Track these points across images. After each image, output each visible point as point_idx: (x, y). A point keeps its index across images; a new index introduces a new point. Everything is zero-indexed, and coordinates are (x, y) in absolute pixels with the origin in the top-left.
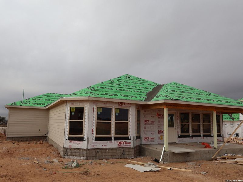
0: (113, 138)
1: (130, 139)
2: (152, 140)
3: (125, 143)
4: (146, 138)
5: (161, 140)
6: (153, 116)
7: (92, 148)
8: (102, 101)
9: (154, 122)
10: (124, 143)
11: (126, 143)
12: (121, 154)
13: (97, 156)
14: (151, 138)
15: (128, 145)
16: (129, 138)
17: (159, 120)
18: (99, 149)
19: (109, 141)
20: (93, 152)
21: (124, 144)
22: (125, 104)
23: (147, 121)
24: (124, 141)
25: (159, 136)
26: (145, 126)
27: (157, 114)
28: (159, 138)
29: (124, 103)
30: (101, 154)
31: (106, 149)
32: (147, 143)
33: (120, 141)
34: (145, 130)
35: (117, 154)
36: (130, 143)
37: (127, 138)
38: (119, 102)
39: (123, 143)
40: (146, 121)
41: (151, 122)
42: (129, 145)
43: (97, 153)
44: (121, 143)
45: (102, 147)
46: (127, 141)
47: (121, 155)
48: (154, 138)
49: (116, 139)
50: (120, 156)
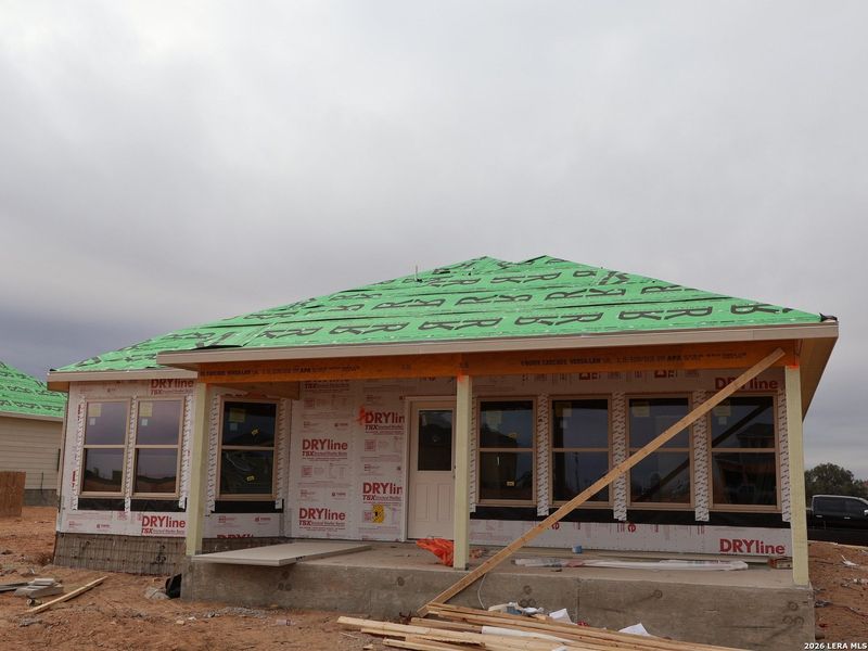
0: (128, 504)
1: (184, 511)
2: (334, 521)
3: (164, 522)
4: (311, 513)
5: (377, 524)
6: (342, 425)
7: (71, 530)
8: (104, 383)
9: (344, 446)
10: (161, 520)
11: (170, 523)
12: (152, 560)
13: (83, 558)
14: (329, 515)
15: (175, 529)
16: (181, 505)
17: (370, 437)
18: (91, 536)
19: (116, 513)
20: (76, 543)
21: (163, 525)
22: (172, 385)
23: (314, 444)
24: (162, 514)
25: (368, 507)
26: (307, 462)
27: (362, 411)
28: (367, 517)
29: (170, 381)
30: (93, 554)
31: (110, 537)
32: (312, 534)
33: (149, 514)
34: (308, 480)
35: (140, 559)
36: (182, 524)
37: (172, 506)
38: (153, 380)
39: (158, 522)
40: (310, 446)
41: (332, 446)
42: (179, 529)
43: (84, 549)
44: (152, 521)
45: (96, 531)
46: (174, 516)
47: (153, 564)
48: (342, 516)
49: (138, 506)
50: (147, 566)
